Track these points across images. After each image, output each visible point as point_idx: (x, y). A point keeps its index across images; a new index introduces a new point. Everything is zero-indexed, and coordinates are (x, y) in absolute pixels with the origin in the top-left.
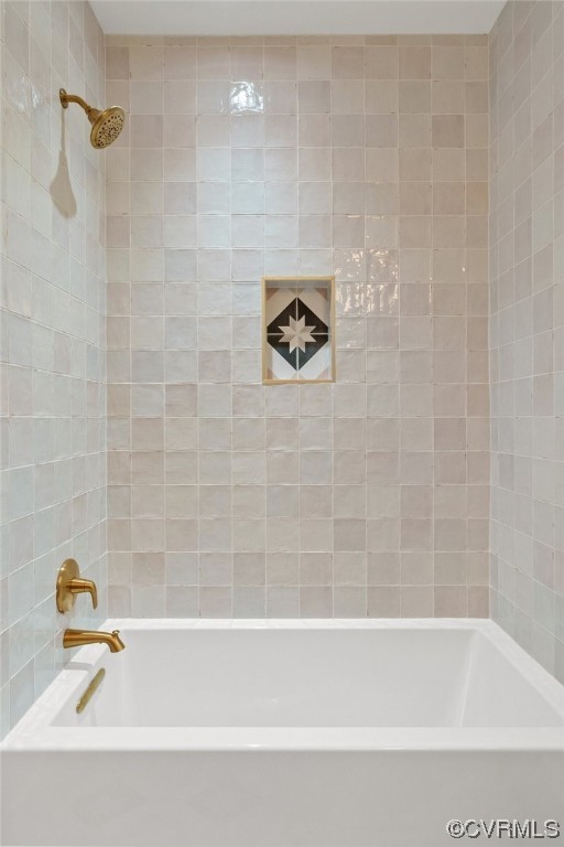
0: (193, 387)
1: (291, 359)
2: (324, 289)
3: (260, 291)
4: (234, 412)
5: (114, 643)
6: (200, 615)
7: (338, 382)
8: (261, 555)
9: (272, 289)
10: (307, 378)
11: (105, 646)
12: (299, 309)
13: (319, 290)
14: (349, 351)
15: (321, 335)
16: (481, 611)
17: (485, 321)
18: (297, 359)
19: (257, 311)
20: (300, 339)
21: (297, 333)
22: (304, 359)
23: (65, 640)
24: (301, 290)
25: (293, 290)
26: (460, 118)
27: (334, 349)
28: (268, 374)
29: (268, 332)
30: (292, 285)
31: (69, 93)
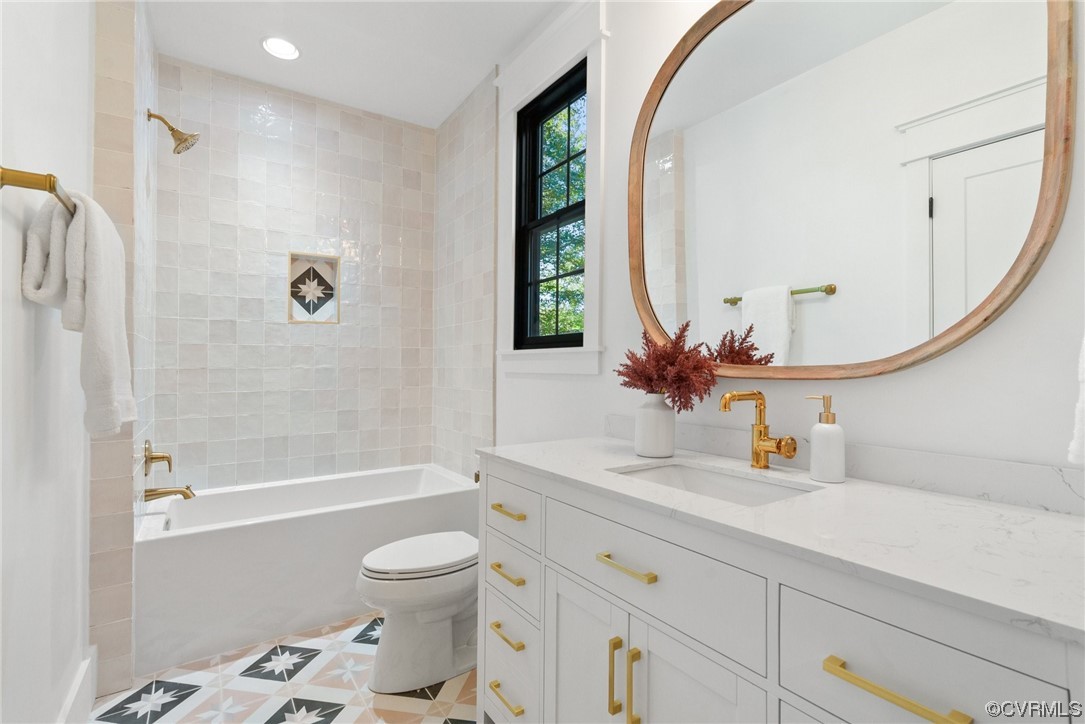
0: (233, 323)
1: (307, 307)
2: (332, 263)
3: (287, 260)
4: (266, 342)
5: (187, 495)
6: (237, 484)
7: (341, 324)
8: (285, 438)
9: (294, 259)
10: (318, 320)
11: (180, 496)
12: (312, 274)
13: (327, 263)
14: (348, 305)
15: (329, 292)
16: (427, 459)
17: (431, 293)
18: (312, 308)
19: (285, 274)
20: (314, 294)
21: (312, 290)
22: (316, 307)
23: (146, 496)
24: (315, 262)
25: (309, 261)
26: (419, 174)
27: (339, 303)
28: (291, 317)
29: (292, 287)
30: (308, 258)
31: (152, 112)
